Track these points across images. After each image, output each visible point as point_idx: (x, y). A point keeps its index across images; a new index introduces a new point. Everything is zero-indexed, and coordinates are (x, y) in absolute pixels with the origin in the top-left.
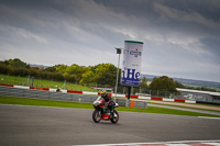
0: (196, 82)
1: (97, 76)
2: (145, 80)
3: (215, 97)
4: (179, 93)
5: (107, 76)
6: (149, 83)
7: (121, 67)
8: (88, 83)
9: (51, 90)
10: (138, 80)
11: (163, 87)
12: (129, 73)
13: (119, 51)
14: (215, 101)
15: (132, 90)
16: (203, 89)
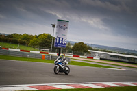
0: (100, 47)
1: (40, 41)
2: (69, 44)
3: (111, 56)
4: (90, 53)
5: (46, 42)
6: (72, 47)
7: (55, 36)
8: (34, 45)
9: (10, 49)
10: (65, 44)
11: (80, 49)
12: (59, 40)
13: (54, 26)
14: (111, 58)
15: (61, 50)
16: (104, 51)
